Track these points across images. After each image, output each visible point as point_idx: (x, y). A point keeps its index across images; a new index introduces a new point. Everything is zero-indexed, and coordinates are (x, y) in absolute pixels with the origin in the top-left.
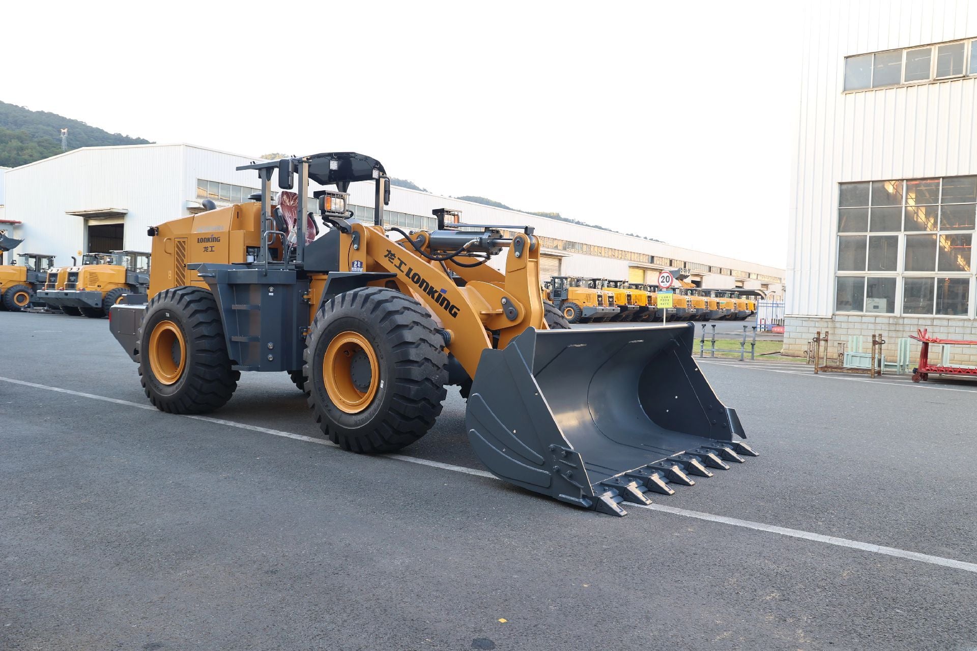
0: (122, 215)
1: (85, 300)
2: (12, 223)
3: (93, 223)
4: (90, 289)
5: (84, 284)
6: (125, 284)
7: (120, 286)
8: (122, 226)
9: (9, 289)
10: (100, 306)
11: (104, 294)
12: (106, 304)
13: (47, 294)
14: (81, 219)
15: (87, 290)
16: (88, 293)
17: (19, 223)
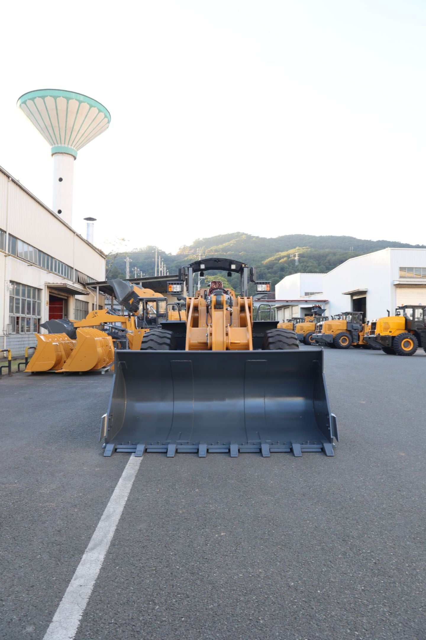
0: (364, 292)
1: (324, 338)
2: (325, 301)
3: (355, 298)
4: (328, 333)
5: (325, 331)
6: (347, 330)
7: (344, 331)
8: (365, 298)
9: (307, 334)
10: (332, 342)
11: (334, 336)
12: (335, 341)
13: (317, 336)
14: (349, 296)
15: (326, 334)
16: (326, 335)
17: (327, 301)
